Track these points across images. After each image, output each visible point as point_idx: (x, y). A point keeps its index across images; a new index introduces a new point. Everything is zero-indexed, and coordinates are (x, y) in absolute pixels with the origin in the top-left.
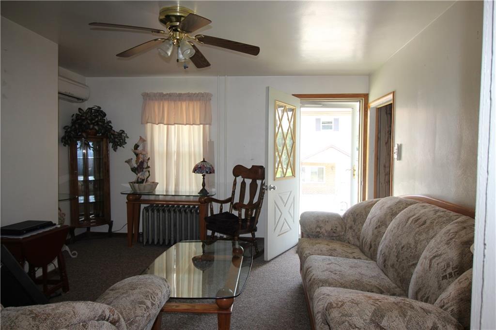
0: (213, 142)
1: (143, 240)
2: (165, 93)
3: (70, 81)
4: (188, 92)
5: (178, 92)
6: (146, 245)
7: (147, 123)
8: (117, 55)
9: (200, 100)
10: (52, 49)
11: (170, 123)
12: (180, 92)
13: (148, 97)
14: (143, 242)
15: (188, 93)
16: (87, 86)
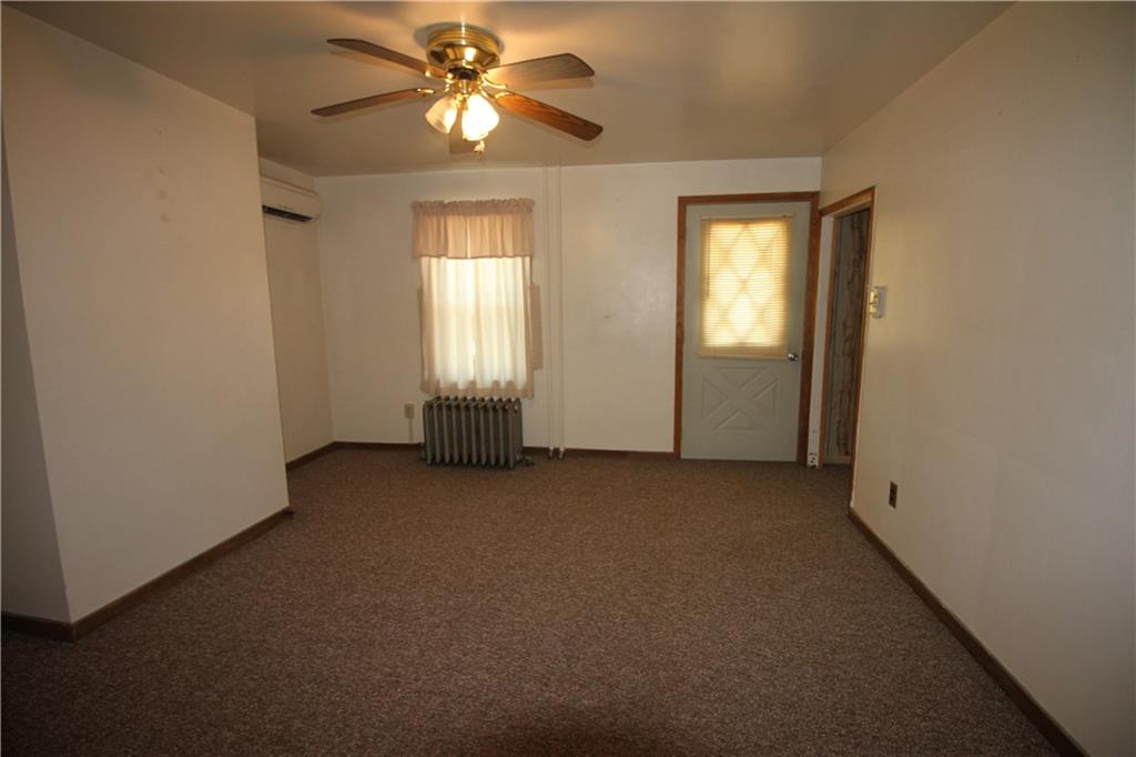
0: (538, 287)
1: (426, 455)
2: (446, 202)
3: (285, 186)
4: (490, 198)
5: (474, 200)
6: (431, 465)
7: (422, 256)
8: (314, 112)
9: (511, 212)
10: (243, 127)
11: (459, 255)
12: (480, 199)
13: (423, 210)
14: (426, 460)
15: (493, 200)
16: (317, 194)
